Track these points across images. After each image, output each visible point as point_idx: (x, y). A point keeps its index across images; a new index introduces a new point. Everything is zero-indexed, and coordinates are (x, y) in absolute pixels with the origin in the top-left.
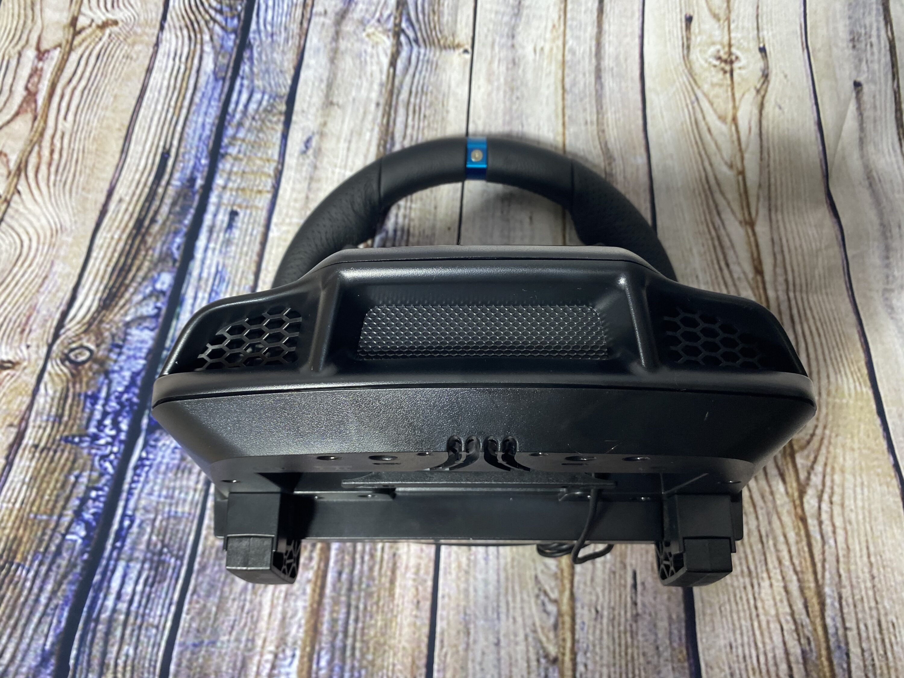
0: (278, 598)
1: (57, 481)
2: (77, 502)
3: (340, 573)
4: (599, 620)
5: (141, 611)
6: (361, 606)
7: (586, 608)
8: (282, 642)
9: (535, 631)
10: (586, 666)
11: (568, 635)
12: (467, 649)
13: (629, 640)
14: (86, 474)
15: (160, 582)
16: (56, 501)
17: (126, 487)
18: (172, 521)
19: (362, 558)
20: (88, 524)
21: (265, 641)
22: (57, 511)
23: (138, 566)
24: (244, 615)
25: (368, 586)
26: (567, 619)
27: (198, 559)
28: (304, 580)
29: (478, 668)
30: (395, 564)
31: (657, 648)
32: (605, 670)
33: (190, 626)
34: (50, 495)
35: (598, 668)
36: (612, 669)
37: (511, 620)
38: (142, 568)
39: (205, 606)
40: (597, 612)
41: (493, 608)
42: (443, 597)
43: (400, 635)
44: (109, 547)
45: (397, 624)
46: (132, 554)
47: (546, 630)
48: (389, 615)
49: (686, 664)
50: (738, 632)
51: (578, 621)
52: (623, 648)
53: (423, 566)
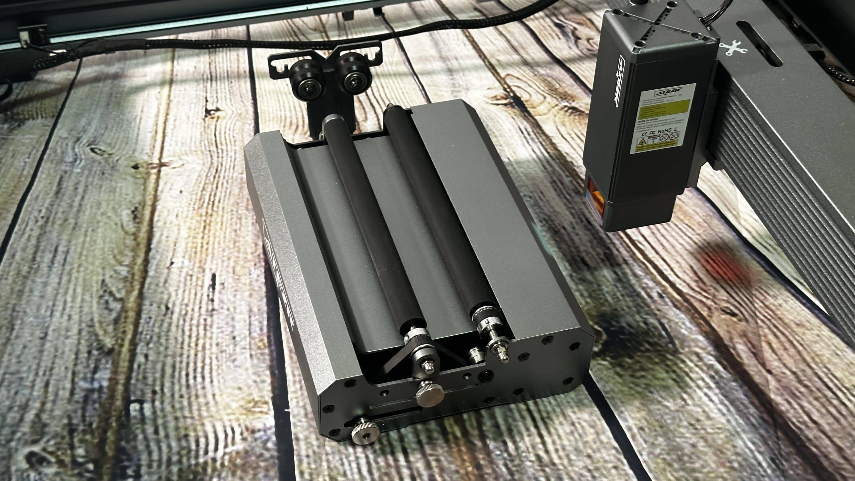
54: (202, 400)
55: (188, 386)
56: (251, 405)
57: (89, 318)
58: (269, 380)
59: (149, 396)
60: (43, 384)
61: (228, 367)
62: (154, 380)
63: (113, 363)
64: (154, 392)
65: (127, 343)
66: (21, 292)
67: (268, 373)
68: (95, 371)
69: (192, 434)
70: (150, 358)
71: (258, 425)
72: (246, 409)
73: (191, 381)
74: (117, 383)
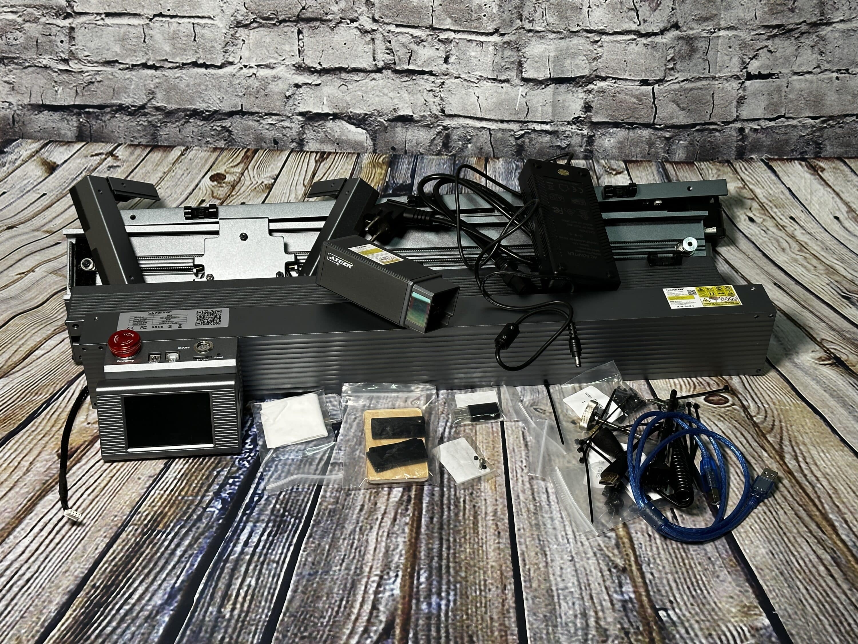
0: (382, 536)
1: (203, 475)
2: (217, 487)
3: (432, 518)
4: (653, 541)
5: (265, 551)
6: (451, 539)
7: (639, 533)
8: (386, 567)
9: (601, 550)
10: (652, 574)
11: (630, 551)
12: (546, 566)
13: (683, 554)
14: (226, 470)
15: (280, 534)
16: (201, 487)
17: (259, 474)
18: (294, 494)
19: (449, 508)
20: (224, 501)
21: (371, 568)
22: (201, 494)
23: (264, 525)
24: (353, 551)
25: (455, 526)
26: (626, 540)
27: (313, 518)
28: (402, 524)
29: (559, 579)
30: (476, 512)
31: (710, 559)
32: (670, 576)
33: (306, 560)
34: (197, 484)
35: (664, 576)
36: (676, 576)
37: (579, 544)
38: (267, 526)
39: (319, 545)
40: (650, 536)
41: (562, 536)
42: (519, 530)
43: (487, 558)
44: (240, 514)
45: (483, 551)
46: (259, 518)
47: (610, 549)
48: (476, 546)
49: (739, 568)
50: (773, 543)
51: (636, 542)
52: (680, 560)
53: (499, 510)
54: (708, 607)
55: (693, 596)
56: (746, 609)
57: (596, 544)
58: (751, 590)
59: (668, 605)
60: (588, 597)
61: (715, 581)
62: (666, 592)
63: (630, 579)
64: (671, 602)
65: (633, 563)
66: (537, 525)
67: (747, 584)
68: (621, 585)
69: (714, 633)
70: (656, 575)
71: (760, 625)
72: (743, 612)
73: (694, 593)
74: (640, 595)
